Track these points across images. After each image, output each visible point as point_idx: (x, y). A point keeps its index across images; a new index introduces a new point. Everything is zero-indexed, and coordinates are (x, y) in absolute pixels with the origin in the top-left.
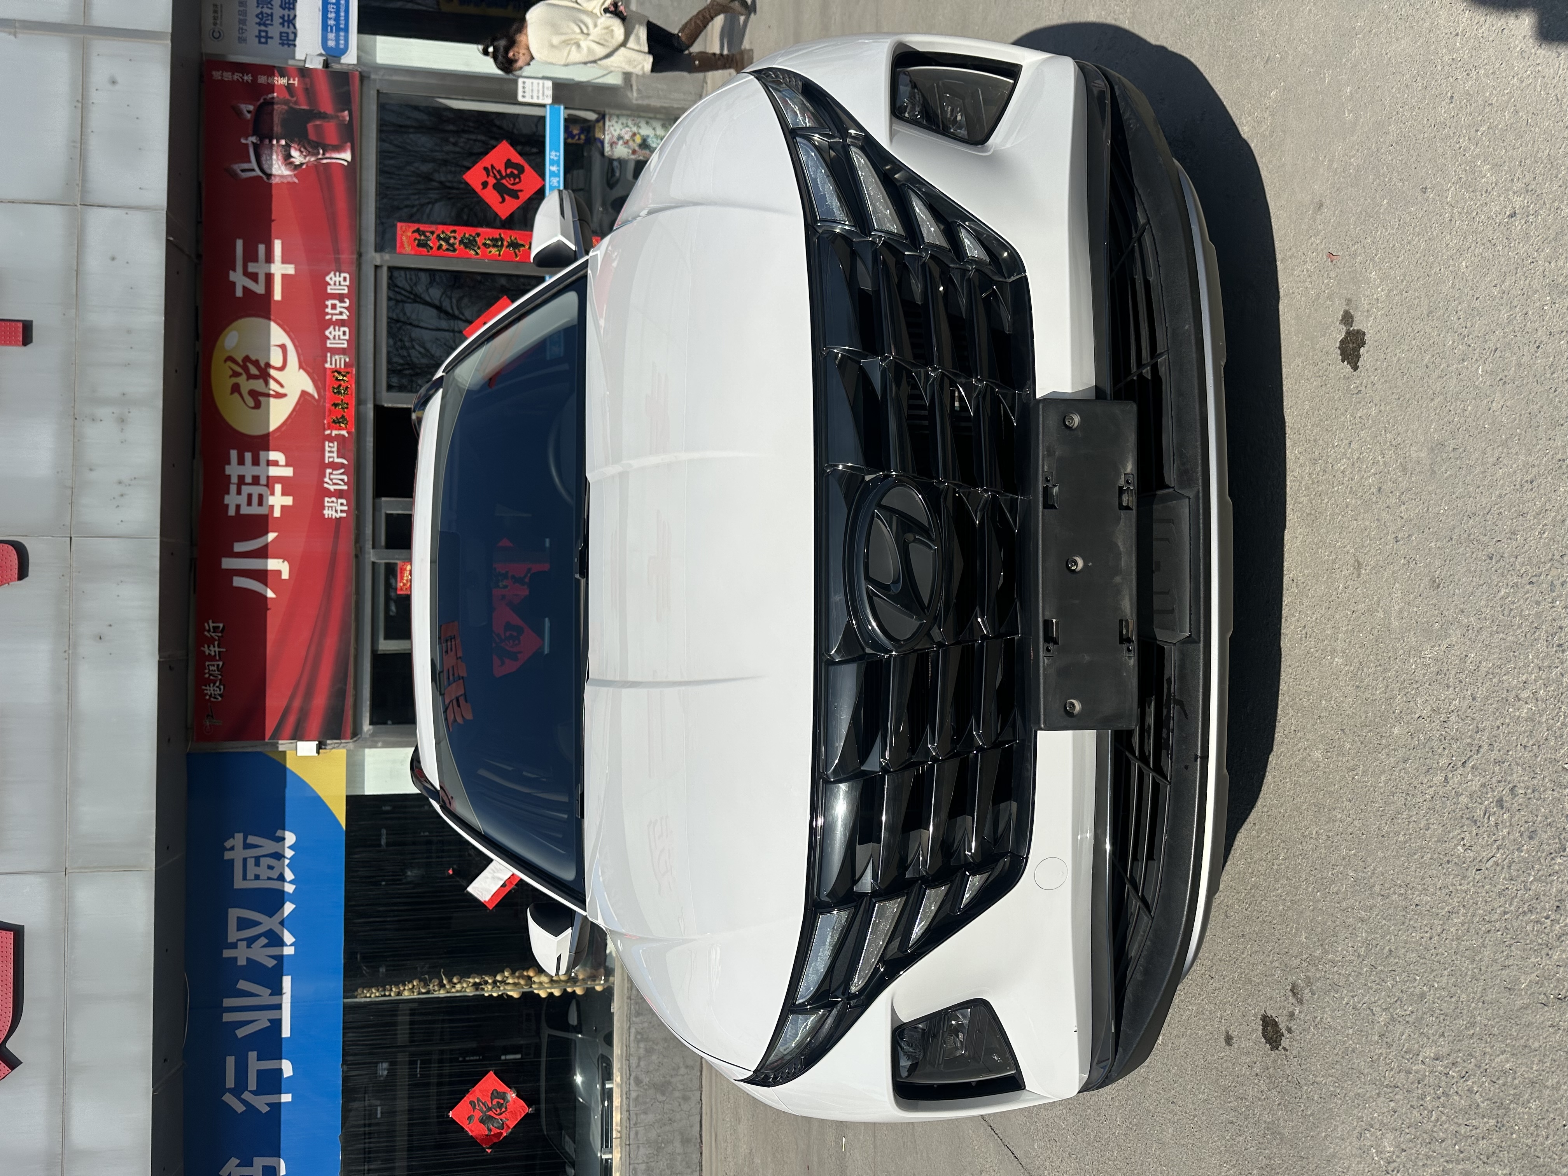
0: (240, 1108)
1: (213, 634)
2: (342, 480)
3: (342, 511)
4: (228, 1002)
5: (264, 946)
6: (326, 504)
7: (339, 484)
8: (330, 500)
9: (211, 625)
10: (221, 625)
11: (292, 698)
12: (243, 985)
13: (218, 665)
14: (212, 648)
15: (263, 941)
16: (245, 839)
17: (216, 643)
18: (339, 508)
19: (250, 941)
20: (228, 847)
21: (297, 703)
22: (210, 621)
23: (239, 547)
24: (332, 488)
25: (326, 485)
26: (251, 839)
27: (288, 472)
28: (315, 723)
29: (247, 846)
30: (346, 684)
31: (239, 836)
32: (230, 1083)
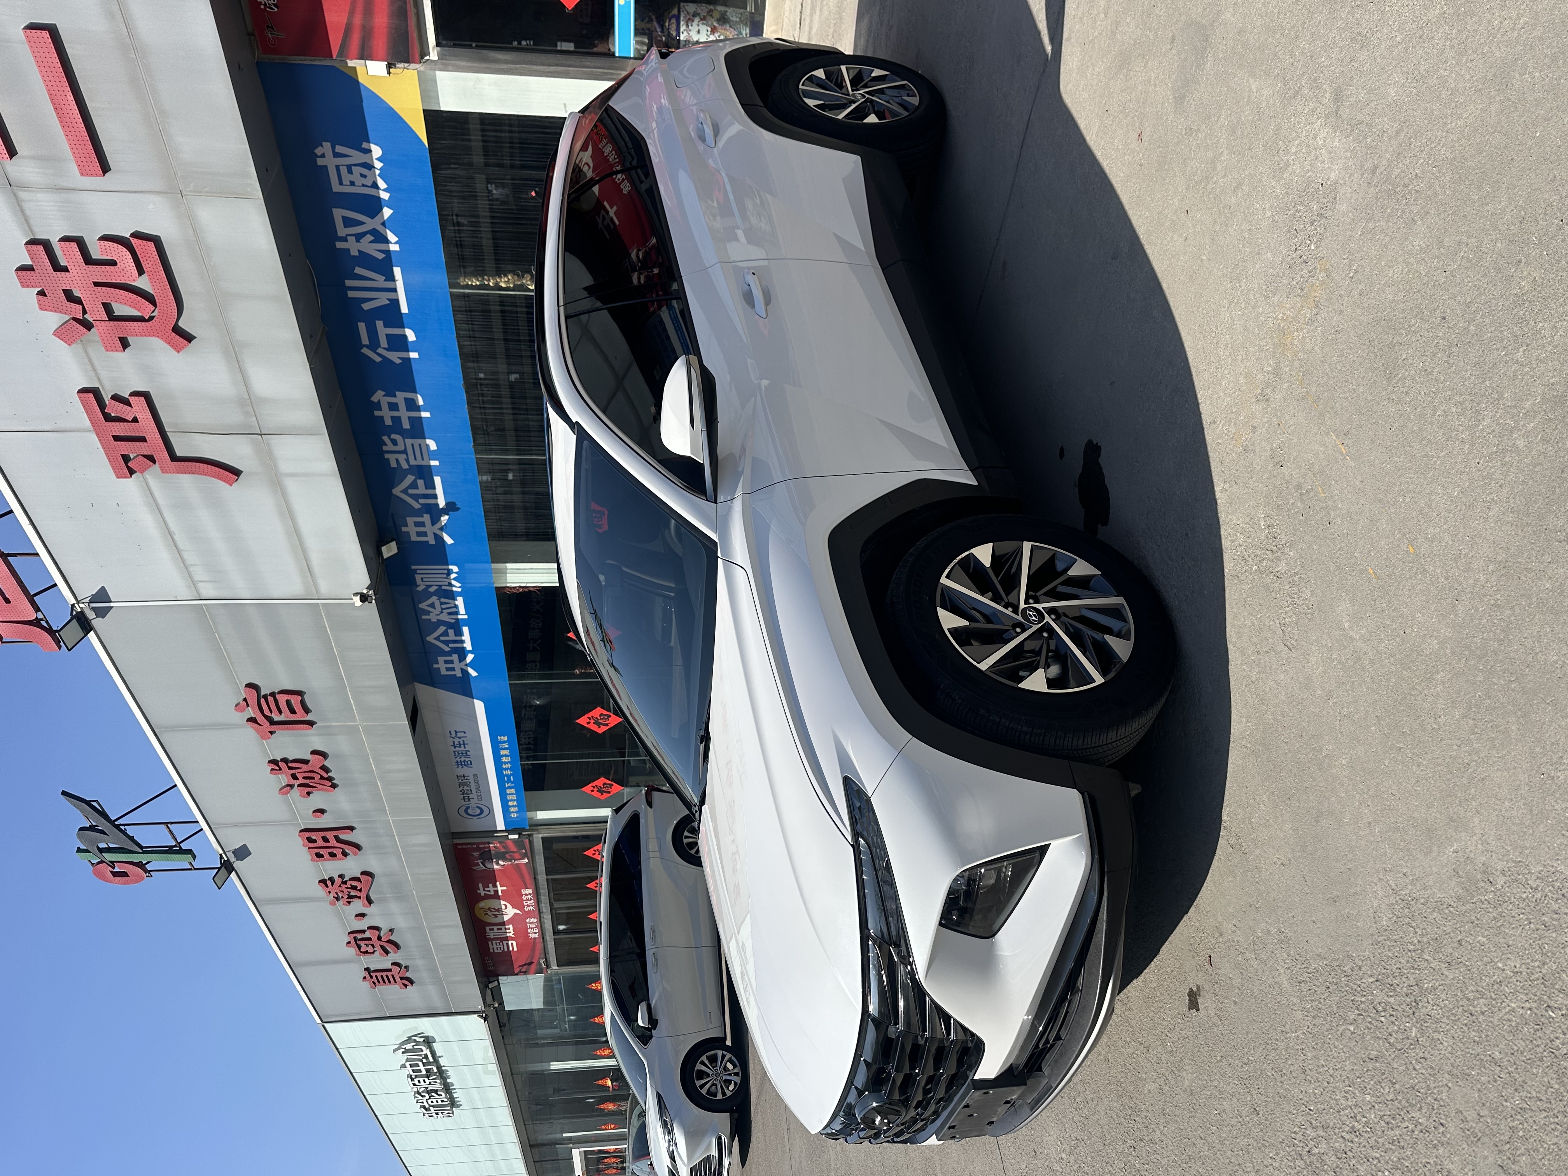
0: (378, 359)
4: (349, 283)
5: (371, 242)
11: (352, 13)
12: (358, 270)
15: (370, 238)
16: (333, 148)
19: (359, 237)
20: (319, 154)
21: (358, 20)
26: (339, 149)
28: (381, 42)
29: (337, 155)
30: (405, 2)
31: (327, 145)
32: (365, 340)
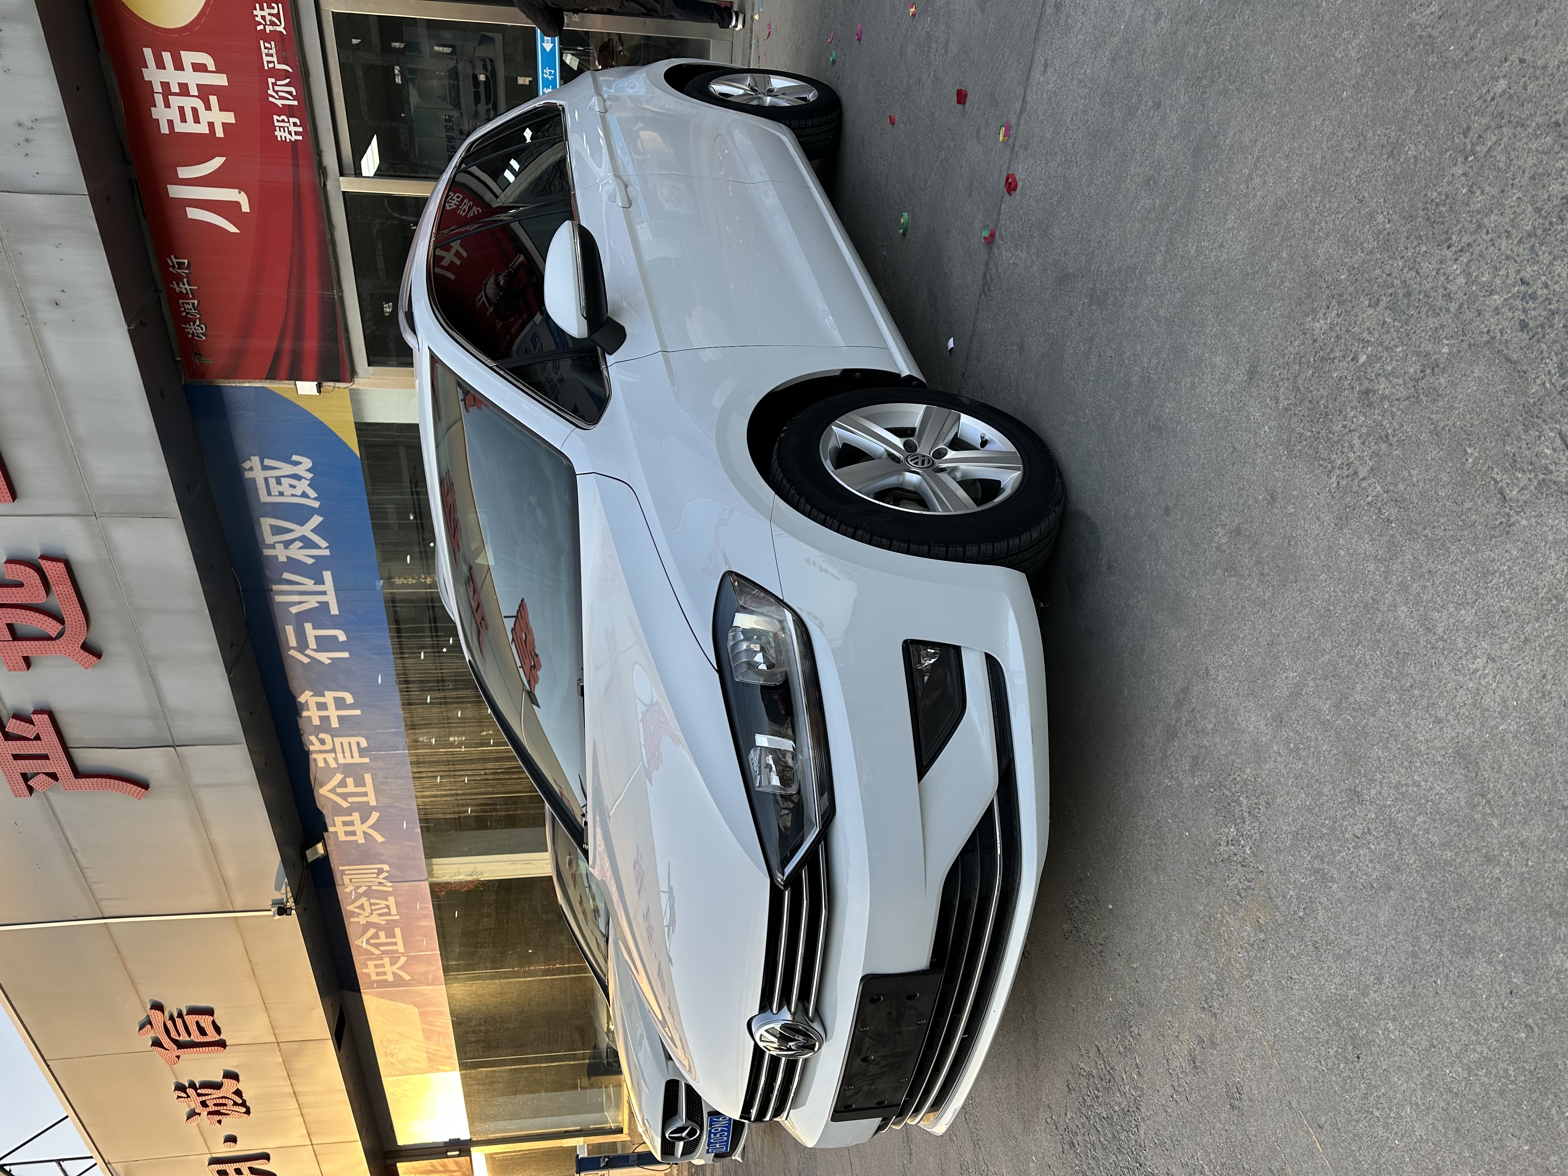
0: (306, 660)
1: (179, 271)
2: (290, 93)
3: (296, 133)
4: (276, 587)
5: (300, 548)
6: (276, 124)
7: (289, 99)
8: (280, 119)
9: (175, 261)
10: (186, 261)
11: (281, 339)
12: (286, 576)
13: (193, 304)
14: (181, 285)
15: (299, 544)
16: (262, 462)
17: (185, 280)
18: (293, 129)
19: (287, 544)
20: (247, 468)
21: (288, 345)
22: (172, 257)
23: (184, 172)
24: (279, 103)
25: (271, 99)
26: (267, 462)
27: (221, 80)
28: (310, 364)
29: (265, 468)
30: (336, 328)
31: (256, 460)
32: (293, 641)
